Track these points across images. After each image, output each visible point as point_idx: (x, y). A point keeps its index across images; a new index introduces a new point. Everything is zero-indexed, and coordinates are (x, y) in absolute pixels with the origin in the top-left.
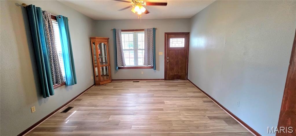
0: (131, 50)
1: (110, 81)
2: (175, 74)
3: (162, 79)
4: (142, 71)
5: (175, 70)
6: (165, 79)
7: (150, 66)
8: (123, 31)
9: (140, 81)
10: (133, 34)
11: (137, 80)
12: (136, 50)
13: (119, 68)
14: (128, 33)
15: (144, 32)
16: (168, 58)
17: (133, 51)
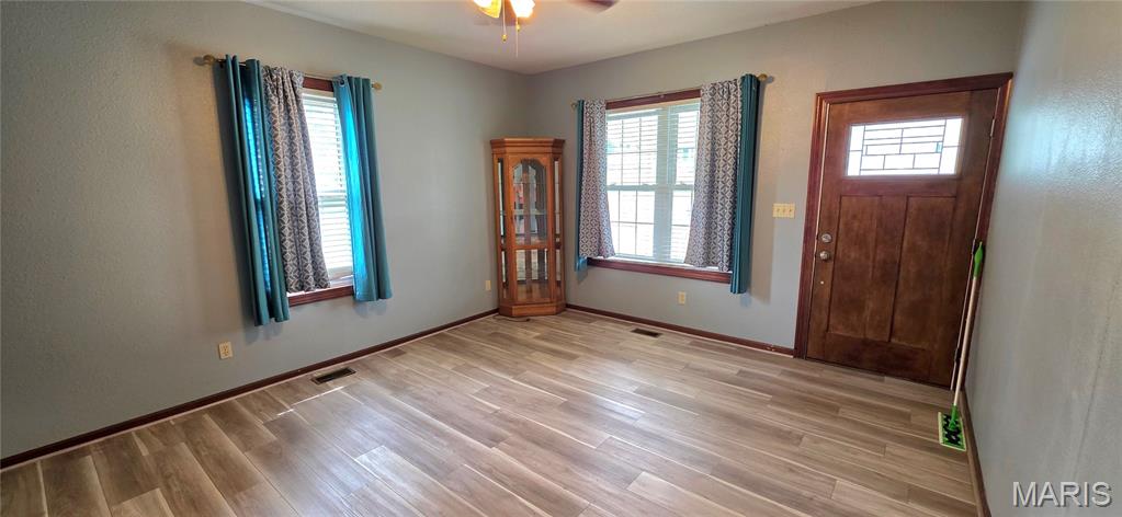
0: (645, 188)
1: (554, 310)
2: (870, 335)
3: (778, 349)
4: (684, 290)
5: (867, 313)
6: (800, 351)
7: (715, 269)
8: (611, 105)
9: (666, 336)
10: (656, 117)
11: (649, 327)
12: (664, 190)
13: (591, 262)
14: (637, 115)
15: (697, 102)
16: (826, 238)
17: (653, 193)
